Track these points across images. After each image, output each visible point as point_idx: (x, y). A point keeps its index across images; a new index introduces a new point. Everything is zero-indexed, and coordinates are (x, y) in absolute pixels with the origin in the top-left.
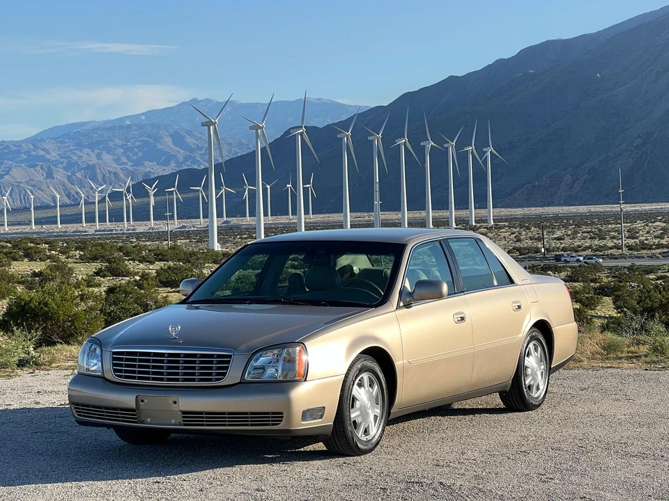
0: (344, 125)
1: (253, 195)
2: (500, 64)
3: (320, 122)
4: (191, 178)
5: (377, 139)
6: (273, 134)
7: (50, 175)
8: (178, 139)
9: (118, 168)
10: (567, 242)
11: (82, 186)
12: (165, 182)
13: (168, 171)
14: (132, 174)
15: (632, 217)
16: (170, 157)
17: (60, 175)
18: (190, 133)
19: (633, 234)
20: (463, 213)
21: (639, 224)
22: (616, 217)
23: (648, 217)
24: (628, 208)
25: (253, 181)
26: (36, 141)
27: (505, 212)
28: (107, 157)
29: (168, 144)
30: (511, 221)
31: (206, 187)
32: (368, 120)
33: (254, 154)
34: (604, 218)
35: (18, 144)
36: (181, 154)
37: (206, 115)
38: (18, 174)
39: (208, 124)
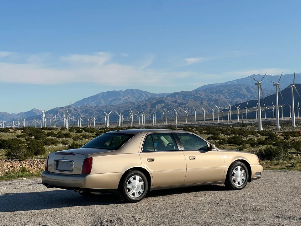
1: (275, 110)
4: (253, 104)
6: (283, 87)
7: (202, 103)
8: (248, 89)
9: (226, 100)
11: (213, 107)
12: (242, 105)
13: (244, 101)
14: (231, 103)
16: (245, 96)
17: (205, 103)
18: (252, 87)
25: (275, 104)
26: (197, 91)
28: (222, 96)
29: (244, 91)
31: (258, 107)
33: (275, 95)
35: (190, 92)
36: (249, 95)
37: (257, 81)
38: (191, 103)
39: (258, 84)
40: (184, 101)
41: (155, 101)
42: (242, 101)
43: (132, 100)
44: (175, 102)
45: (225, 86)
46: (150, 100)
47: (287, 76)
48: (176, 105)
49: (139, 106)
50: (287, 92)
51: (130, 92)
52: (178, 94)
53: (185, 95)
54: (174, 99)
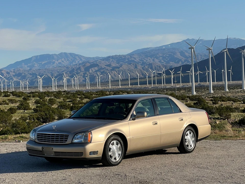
3: (235, 47)
4: (186, 68)
6: (216, 52)
7: (136, 67)
8: (182, 53)
9: (160, 64)
11: (147, 71)
12: (177, 69)
13: (178, 65)
14: (165, 67)
16: (179, 60)
17: (140, 67)
18: (186, 51)
25: (208, 69)
26: (131, 55)
28: (156, 61)
29: (178, 56)
33: (208, 59)
35: (124, 56)
36: (183, 59)
37: (190, 45)
38: (125, 67)
39: (191, 48)
40: (118, 65)
41: (88, 65)
42: (176, 65)
43: (66, 63)
44: (109, 65)
45: (160, 50)
46: (84, 64)
47: (220, 41)
48: (109, 68)
49: (73, 70)
50: (219, 57)
51: (64, 55)
52: (112, 57)
53: (119, 59)
54: (108, 63)
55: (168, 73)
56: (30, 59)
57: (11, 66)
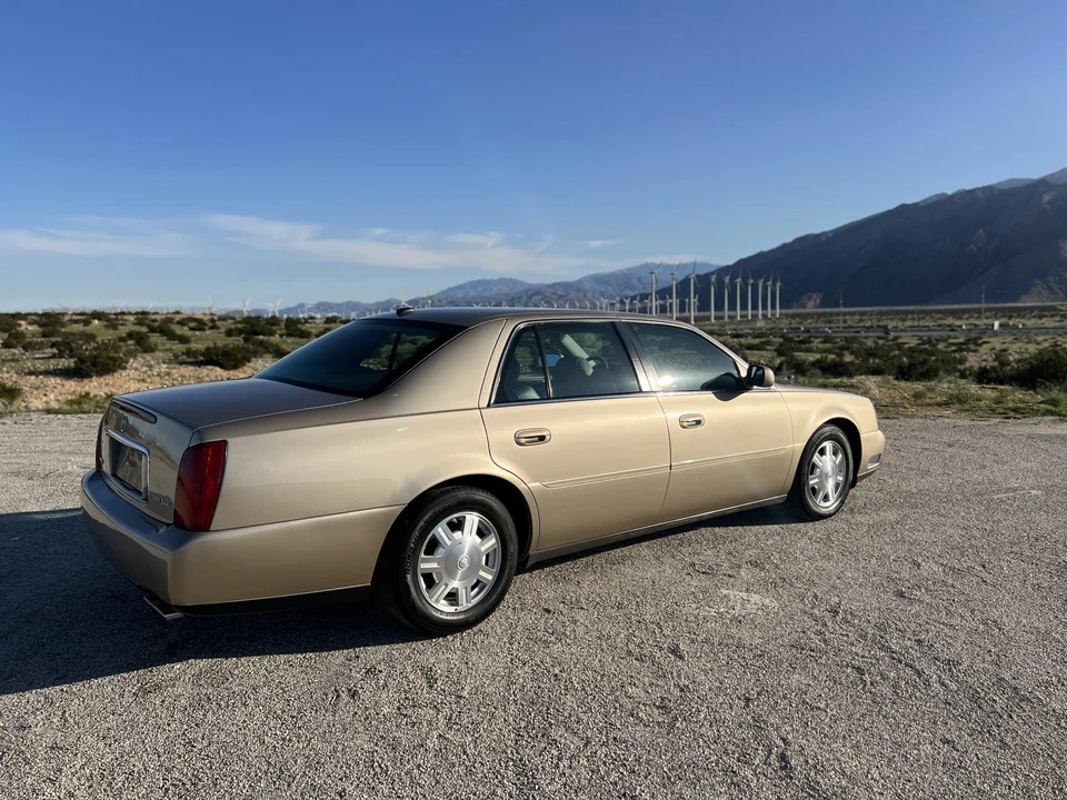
0: (713, 273)
1: (671, 304)
2: (784, 246)
3: (701, 272)
4: (644, 297)
5: (727, 280)
6: (681, 278)
7: (585, 296)
8: (639, 280)
9: (613, 292)
10: (813, 325)
11: (599, 300)
12: (633, 298)
13: (636, 293)
14: (620, 295)
15: (845, 314)
16: (636, 288)
17: (589, 295)
18: (645, 277)
19: (845, 321)
20: (732, 313)
21: (847, 317)
22: (838, 314)
23: (853, 314)
24: (843, 309)
25: (671, 298)
26: (580, 282)
27: (784, 311)
28: (609, 288)
29: (635, 282)
30: (787, 316)
31: (651, 300)
32: (722, 271)
33: (671, 287)
34: (831, 314)
35: (573, 283)
36: (641, 286)
37: (650, 269)
38: (572, 295)
39: (652, 273)
40: (564, 293)
41: (531, 292)
42: (632, 294)
43: (505, 290)
44: (555, 293)
45: (614, 275)
46: (526, 291)
47: (686, 265)
48: (556, 297)
49: (514, 298)
50: (686, 282)
51: (503, 281)
52: (559, 284)
53: (566, 286)
54: (552, 290)
55: (622, 302)
56: (465, 284)
57: (444, 292)
